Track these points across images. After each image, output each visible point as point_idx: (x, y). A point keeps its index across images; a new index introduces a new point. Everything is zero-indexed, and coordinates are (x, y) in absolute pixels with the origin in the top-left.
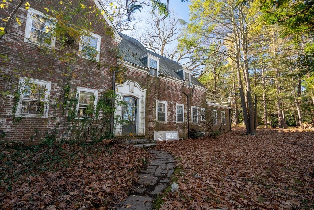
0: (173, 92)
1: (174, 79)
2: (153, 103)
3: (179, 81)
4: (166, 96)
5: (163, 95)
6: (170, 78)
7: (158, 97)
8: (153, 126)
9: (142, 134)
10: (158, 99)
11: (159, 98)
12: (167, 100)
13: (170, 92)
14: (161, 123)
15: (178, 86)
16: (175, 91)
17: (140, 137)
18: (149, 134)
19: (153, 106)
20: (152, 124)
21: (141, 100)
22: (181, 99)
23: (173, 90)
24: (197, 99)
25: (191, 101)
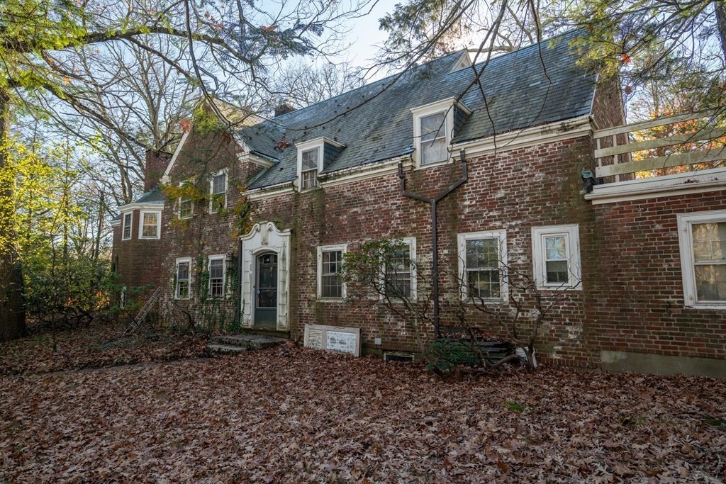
0: (367, 208)
2: (307, 256)
3: (382, 167)
4: (342, 228)
5: (333, 230)
7: (319, 239)
8: (308, 311)
9: (283, 328)
10: (321, 243)
11: (324, 240)
12: (345, 240)
13: (357, 212)
14: (328, 304)
15: (385, 184)
16: (376, 202)
17: (279, 335)
18: (299, 330)
19: (309, 264)
20: (306, 305)
21: (282, 256)
22: (399, 221)
23: (365, 204)
24: (501, 194)
25: (455, 216)
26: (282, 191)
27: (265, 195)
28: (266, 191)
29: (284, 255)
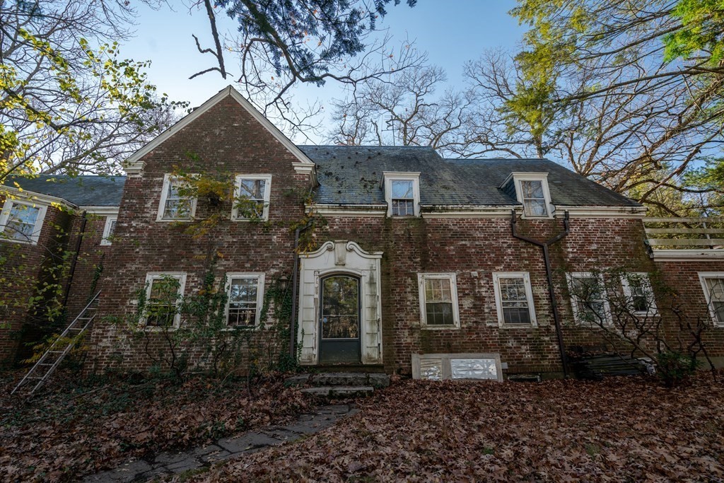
0: (477, 243)
1: (472, 210)
2: (405, 282)
3: (493, 211)
4: (450, 258)
5: (438, 259)
6: (460, 211)
7: (421, 266)
8: (409, 340)
9: (374, 361)
10: (423, 270)
11: (425, 267)
12: (454, 269)
13: (466, 245)
14: (437, 331)
15: (493, 225)
16: (485, 239)
17: (368, 370)
18: (397, 362)
19: (409, 290)
20: (407, 334)
21: (368, 280)
22: (511, 258)
23: (474, 239)
24: (594, 247)
25: (562, 259)
26: (369, 212)
27: (342, 212)
28: (346, 208)
29: (372, 278)
